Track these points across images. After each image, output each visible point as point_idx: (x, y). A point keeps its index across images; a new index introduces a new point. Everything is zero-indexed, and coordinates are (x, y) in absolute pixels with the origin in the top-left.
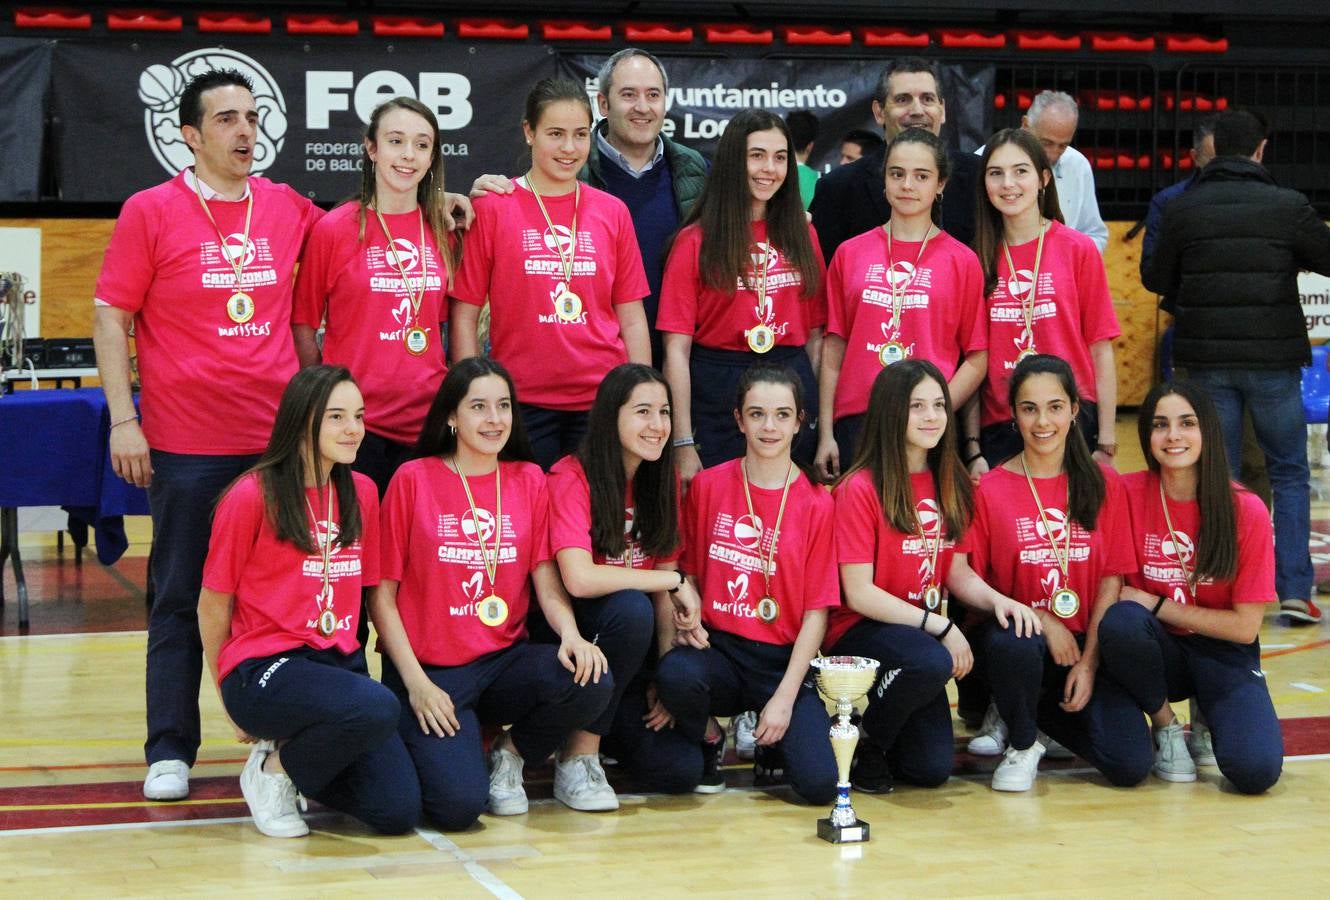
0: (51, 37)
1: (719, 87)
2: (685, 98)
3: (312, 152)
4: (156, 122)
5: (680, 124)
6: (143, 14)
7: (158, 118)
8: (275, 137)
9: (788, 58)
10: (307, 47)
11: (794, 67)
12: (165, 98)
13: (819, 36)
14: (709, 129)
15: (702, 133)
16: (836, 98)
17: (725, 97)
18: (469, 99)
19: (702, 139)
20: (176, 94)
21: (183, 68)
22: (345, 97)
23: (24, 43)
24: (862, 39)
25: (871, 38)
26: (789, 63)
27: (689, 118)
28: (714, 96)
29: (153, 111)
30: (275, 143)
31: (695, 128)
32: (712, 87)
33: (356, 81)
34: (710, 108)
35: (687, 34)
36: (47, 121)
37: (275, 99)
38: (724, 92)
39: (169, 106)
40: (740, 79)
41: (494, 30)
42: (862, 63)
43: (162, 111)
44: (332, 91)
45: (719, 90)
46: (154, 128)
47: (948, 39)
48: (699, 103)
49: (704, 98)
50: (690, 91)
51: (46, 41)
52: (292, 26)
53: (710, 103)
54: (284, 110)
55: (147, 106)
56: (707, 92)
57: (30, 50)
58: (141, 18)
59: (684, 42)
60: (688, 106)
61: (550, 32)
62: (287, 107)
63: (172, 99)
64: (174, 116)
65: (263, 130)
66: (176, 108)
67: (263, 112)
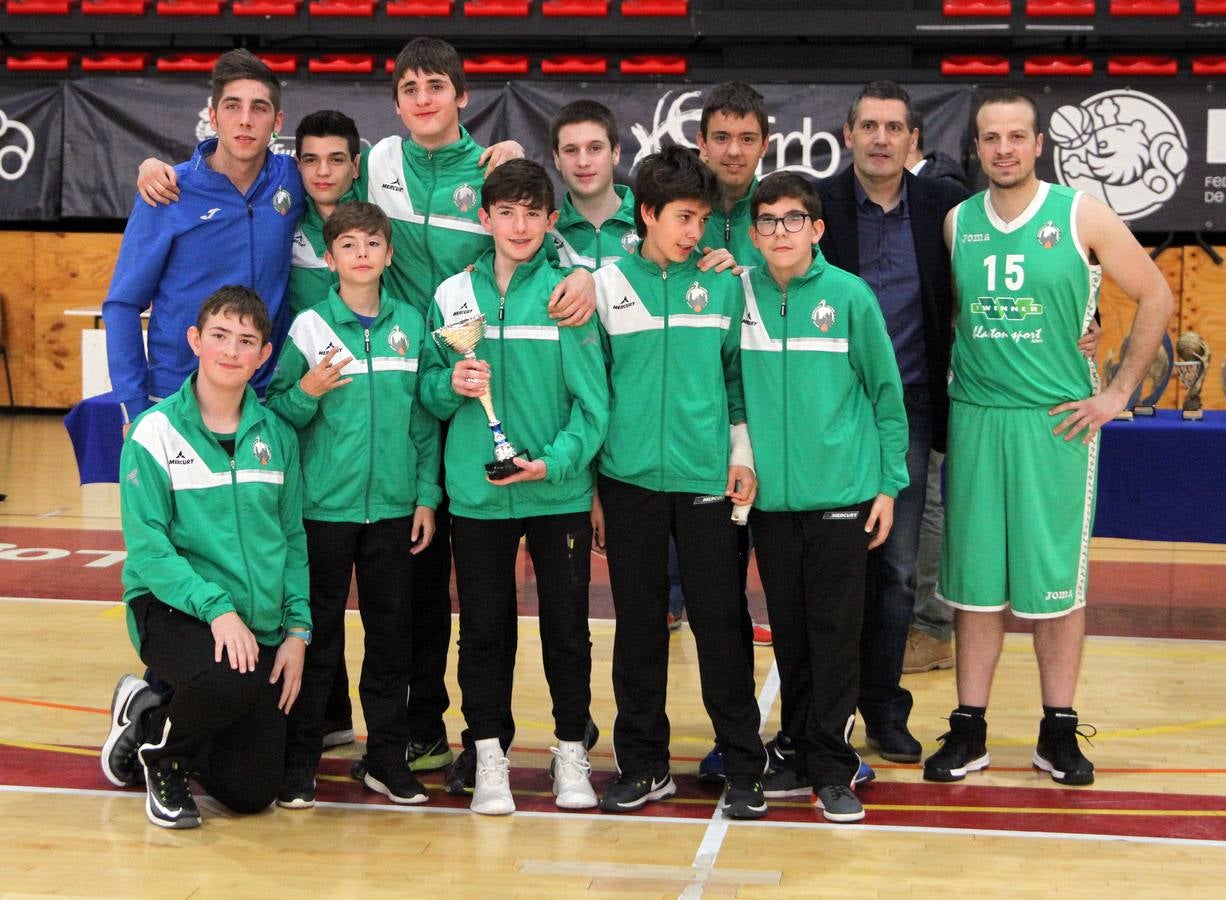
0: (972, 83)
3: (1211, 185)
4: (1064, 158)
6: (1058, 59)
7: (1066, 154)
8: (1175, 171)
10: (1210, 87)
12: (1073, 136)
20: (1084, 132)
21: (1091, 109)
23: (947, 88)
29: (1061, 148)
30: (1175, 176)
36: (965, 158)
37: (1177, 135)
39: (1077, 143)
43: (1070, 148)
46: (1062, 164)
51: (967, 87)
52: (1198, 67)
54: (1185, 146)
55: (1057, 143)
57: (954, 94)
58: (1056, 64)
62: (1189, 143)
63: (1080, 137)
64: (1081, 152)
65: (1164, 164)
66: (1084, 144)
67: (1165, 148)
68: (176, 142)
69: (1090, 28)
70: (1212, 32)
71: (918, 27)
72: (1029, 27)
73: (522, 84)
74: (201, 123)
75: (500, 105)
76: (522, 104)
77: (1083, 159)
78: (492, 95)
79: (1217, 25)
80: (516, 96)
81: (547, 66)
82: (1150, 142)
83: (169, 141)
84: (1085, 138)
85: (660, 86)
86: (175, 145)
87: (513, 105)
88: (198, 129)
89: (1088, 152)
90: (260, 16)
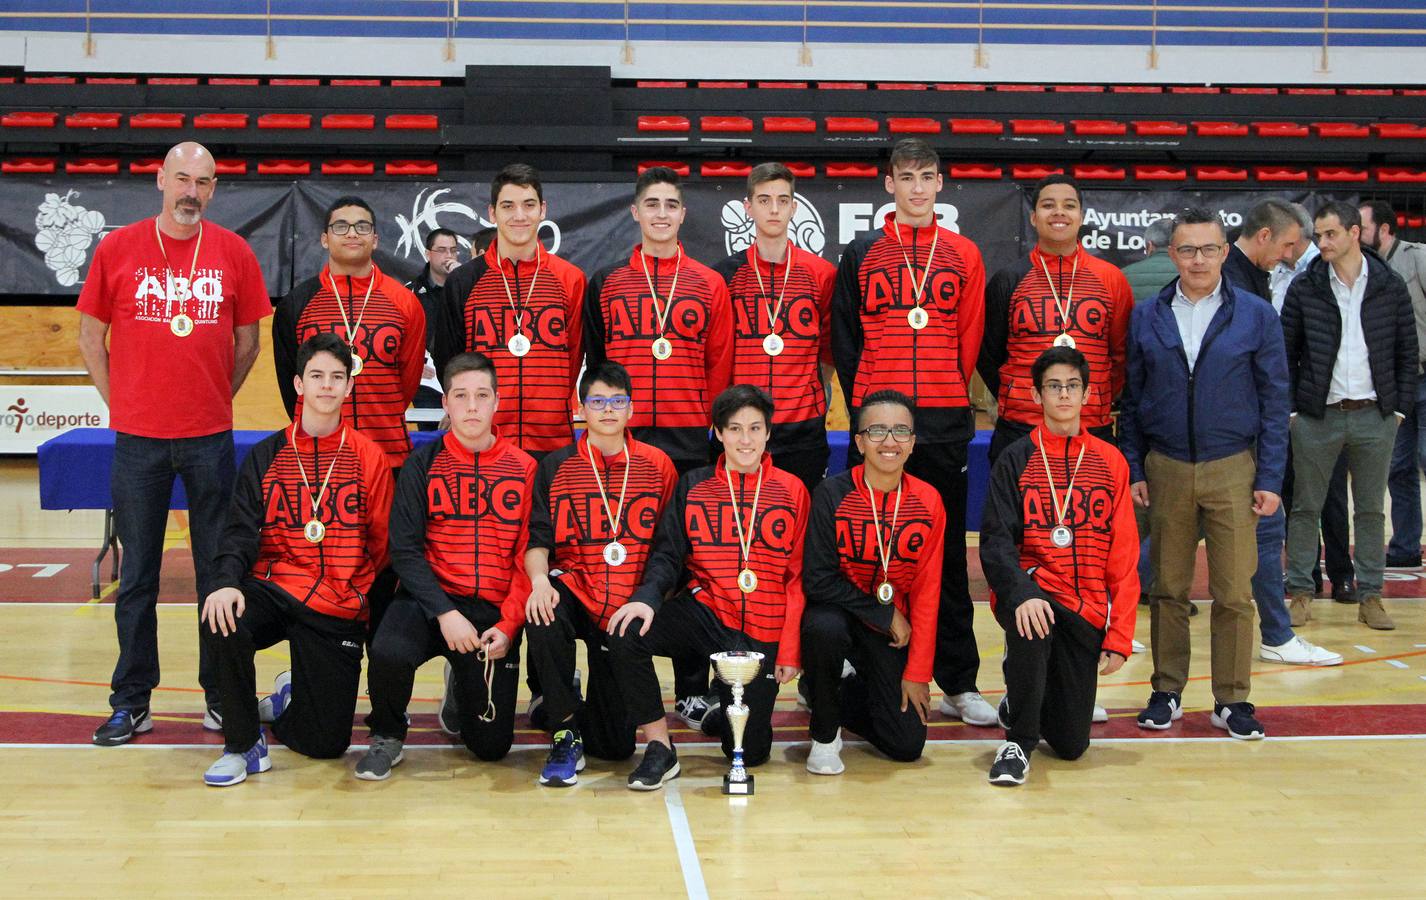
1: (1144, 212)
2: (1118, 220)
4: (732, 240)
5: (1114, 239)
6: (725, 165)
7: (733, 237)
8: (817, 251)
9: (1196, 190)
10: (840, 186)
11: (1202, 197)
12: (740, 223)
13: (1222, 174)
14: (1136, 243)
15: (1131, 245)
16: (1234, 219)
17: (1148, 219)
18: (956, 222)
19: (1131, 250)
20: (747, 221)
22: (867, 221)
24: (1255, 176)
25: (1262, 175)
26: (1198, 194)
27: (1121, 235)
28: (1141, 219)
29: (731, 233)
31: (1126, 242)
32: (1139, 212)
33: (875, 211)
34: (1138, 228)
35: (1121, 173)
37: (817, 223)
38: (1148, 215)
39: (742, 229)
40: (1161, 206)
41: (976, 172)
42: (1255, 194)
43: (737, 233)
44: (858, 217)
45: (1144, 214)
46: (731, 245)
47: (1322, 175)
48: (1129, 224)
49: (1133, 220)
50: (1122, 215)
52: (830, 171)
53: (1137, 224)
54: (823, 230)
55: (727, 229)
56: (1135, 215)
58: (724, 168)
59: (1119, 179)
60: (1121, 226)
61: (1017, 173)
62: (825, 228)
63: (744, 224)
64: (746, 236)
65: (808, 245)
66: (747, 230)
67: (808, 232)
68: (19, 230)
69: (750, 141)
70: (840, 145)
71: (619, 139)
72: (703, 140)
73: (307, 182)
74: (40, 215)
75: (289, 199)
76: (307, 198)
77: (748, 241)
78: (282, 192)
79: (843, 139)
80: (301, 191)
81: (326, 168)
82: (797, 228)
83: (13, 230)
84: (748, 225)
85: (418, 184)
86: (18, 233)
87: (298, 199)
88: (37, 220)
89: (750, 235)
90: (88, 128)
